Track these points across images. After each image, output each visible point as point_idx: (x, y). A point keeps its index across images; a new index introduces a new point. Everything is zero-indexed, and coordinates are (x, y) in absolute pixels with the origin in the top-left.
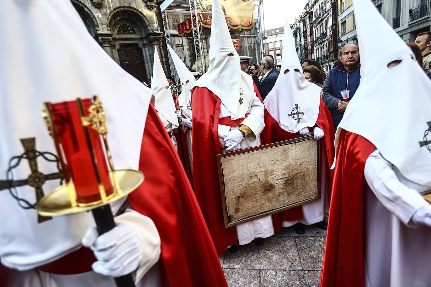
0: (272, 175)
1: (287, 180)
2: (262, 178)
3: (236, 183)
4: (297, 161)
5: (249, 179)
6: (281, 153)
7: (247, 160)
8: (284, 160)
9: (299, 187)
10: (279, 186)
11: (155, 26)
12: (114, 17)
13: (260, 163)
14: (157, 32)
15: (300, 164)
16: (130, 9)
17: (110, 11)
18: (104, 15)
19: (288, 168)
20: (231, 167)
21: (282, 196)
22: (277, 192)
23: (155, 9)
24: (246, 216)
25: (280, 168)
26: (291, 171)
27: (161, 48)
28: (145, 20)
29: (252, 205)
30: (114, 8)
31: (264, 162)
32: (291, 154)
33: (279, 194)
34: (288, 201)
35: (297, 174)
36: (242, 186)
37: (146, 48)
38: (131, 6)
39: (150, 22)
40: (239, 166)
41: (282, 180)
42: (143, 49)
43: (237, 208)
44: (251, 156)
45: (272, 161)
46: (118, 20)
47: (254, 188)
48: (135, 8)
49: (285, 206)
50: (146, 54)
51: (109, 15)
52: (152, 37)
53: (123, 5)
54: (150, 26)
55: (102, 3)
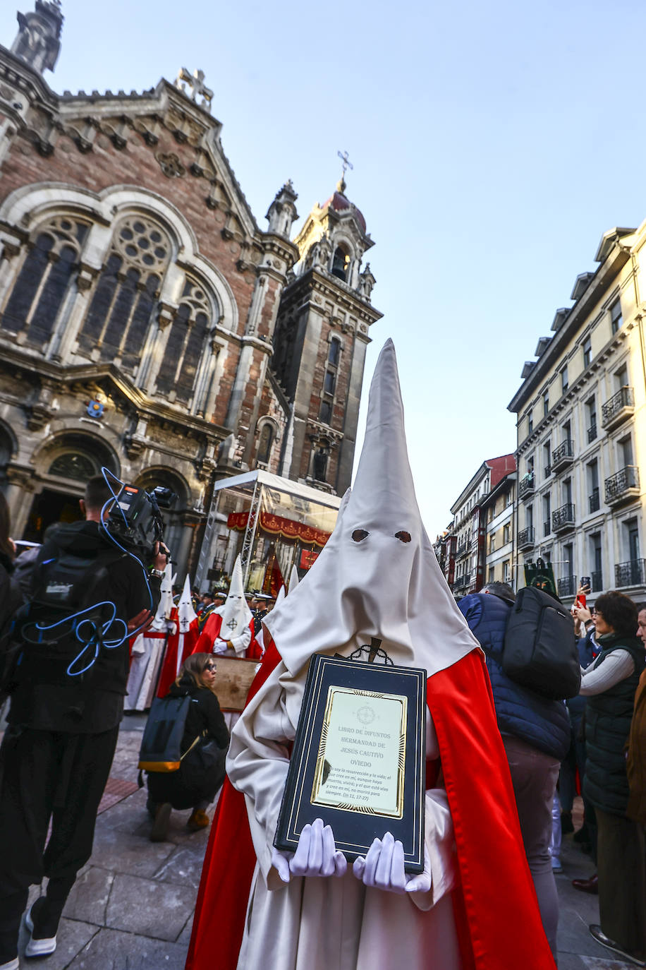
11: (198, 503)
12: (146, 475)
14: (197, 511)
16: (172, 472)
17: (144, 466)
18: (134, 469)
23: (207, 481)
27: (195, 533)
28: (188, 490)
30: (154, 464)
37: (173, 528)
38: (176, 468)
39: (194, 495)
42: (168, 527)
46: (150, 479)
48: (181, 472)
50: (169, 535)
51: (142, 471)
52: (189, 517)
53: (166, 464)
54: (191, 501)
55: (138, 455)
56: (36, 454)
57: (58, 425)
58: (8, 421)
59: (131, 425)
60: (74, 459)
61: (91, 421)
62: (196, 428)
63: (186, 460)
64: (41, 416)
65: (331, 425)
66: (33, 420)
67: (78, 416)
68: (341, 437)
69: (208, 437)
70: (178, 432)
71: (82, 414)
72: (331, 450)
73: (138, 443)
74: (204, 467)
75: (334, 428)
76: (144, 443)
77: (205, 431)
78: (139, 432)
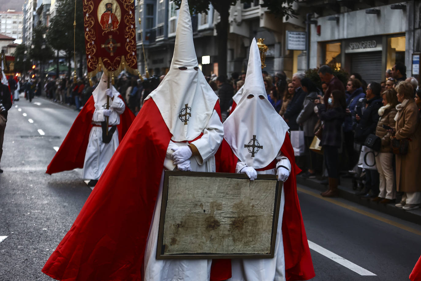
0: (219, 210)
1: (235, 221)
2: (207, 211)
3: (179, 207)
4: (250, 202)
5: (194, 207)
6: (233, 187)
7: (195, 185)
8: (235, 196)
9: (248, 235)
10: (225, 226)
13: (208, 192)
15: (253, 206)
19: (238, 207)
20: (177, 188)
21: (226, 239)
22: (221, 232)
24: (182, 251)
25: (229, 204)
26: (241, 211)
29: (191, 239)
31: (213, 192)
32: (244, 191)
33: (223, 235)
34: (232, 248)
35: (247, 217)
36: (184, 213)
40: (186, 189)
41: (229, 219)
43: (174, 239)
44: (199, 181)
45: (222, 193)
47: (196, 219)
49: (228, 253)
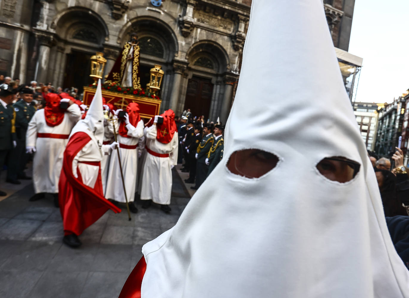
11: (234, 67)
14: (234, 73)
16: (215, 45)
17: (195, 41)
18: (187, 44)
23: (240, 50)
27: (234, 89)
28: (227, 58)
30: (200, 39)
37: (218, 86)
38: (217, 42)
39: (231, 61)
42: (215, 87)
46: (200, 52)
48: (221, 44)
50: (216, 92)
51: (193, 45)
52: (228, 77)
53: (210, 39)
54: (230, 65)
55: (190, 33)
56: (121, 36)
57: (133, 14)
58: (99, 14)
59: (182, 10)
60: (149, 40)
61: (154, 9)
62: (230, 8)
63: (224, 35)
64: (119, 7)
65: (334, 5)
66: (115, 11)
67: (145, 7)
68: (341, 15)
69: (239, 16)
70: (216, 13)
71: (148, 5)
72: (333, 26)
73: (188, 23)
74: (238, 39)
75: (336, 7)
76: (193, 23)
77: (237, 11)
78: (188, 15)
